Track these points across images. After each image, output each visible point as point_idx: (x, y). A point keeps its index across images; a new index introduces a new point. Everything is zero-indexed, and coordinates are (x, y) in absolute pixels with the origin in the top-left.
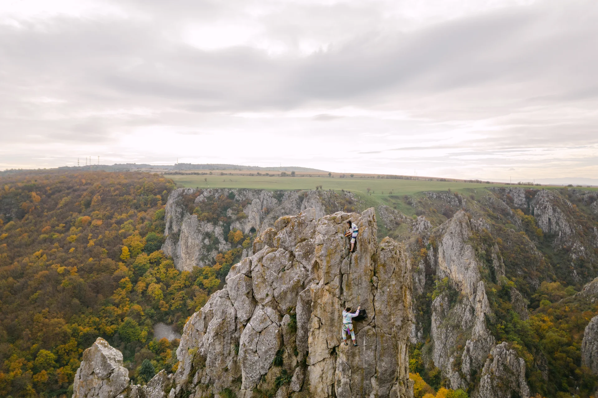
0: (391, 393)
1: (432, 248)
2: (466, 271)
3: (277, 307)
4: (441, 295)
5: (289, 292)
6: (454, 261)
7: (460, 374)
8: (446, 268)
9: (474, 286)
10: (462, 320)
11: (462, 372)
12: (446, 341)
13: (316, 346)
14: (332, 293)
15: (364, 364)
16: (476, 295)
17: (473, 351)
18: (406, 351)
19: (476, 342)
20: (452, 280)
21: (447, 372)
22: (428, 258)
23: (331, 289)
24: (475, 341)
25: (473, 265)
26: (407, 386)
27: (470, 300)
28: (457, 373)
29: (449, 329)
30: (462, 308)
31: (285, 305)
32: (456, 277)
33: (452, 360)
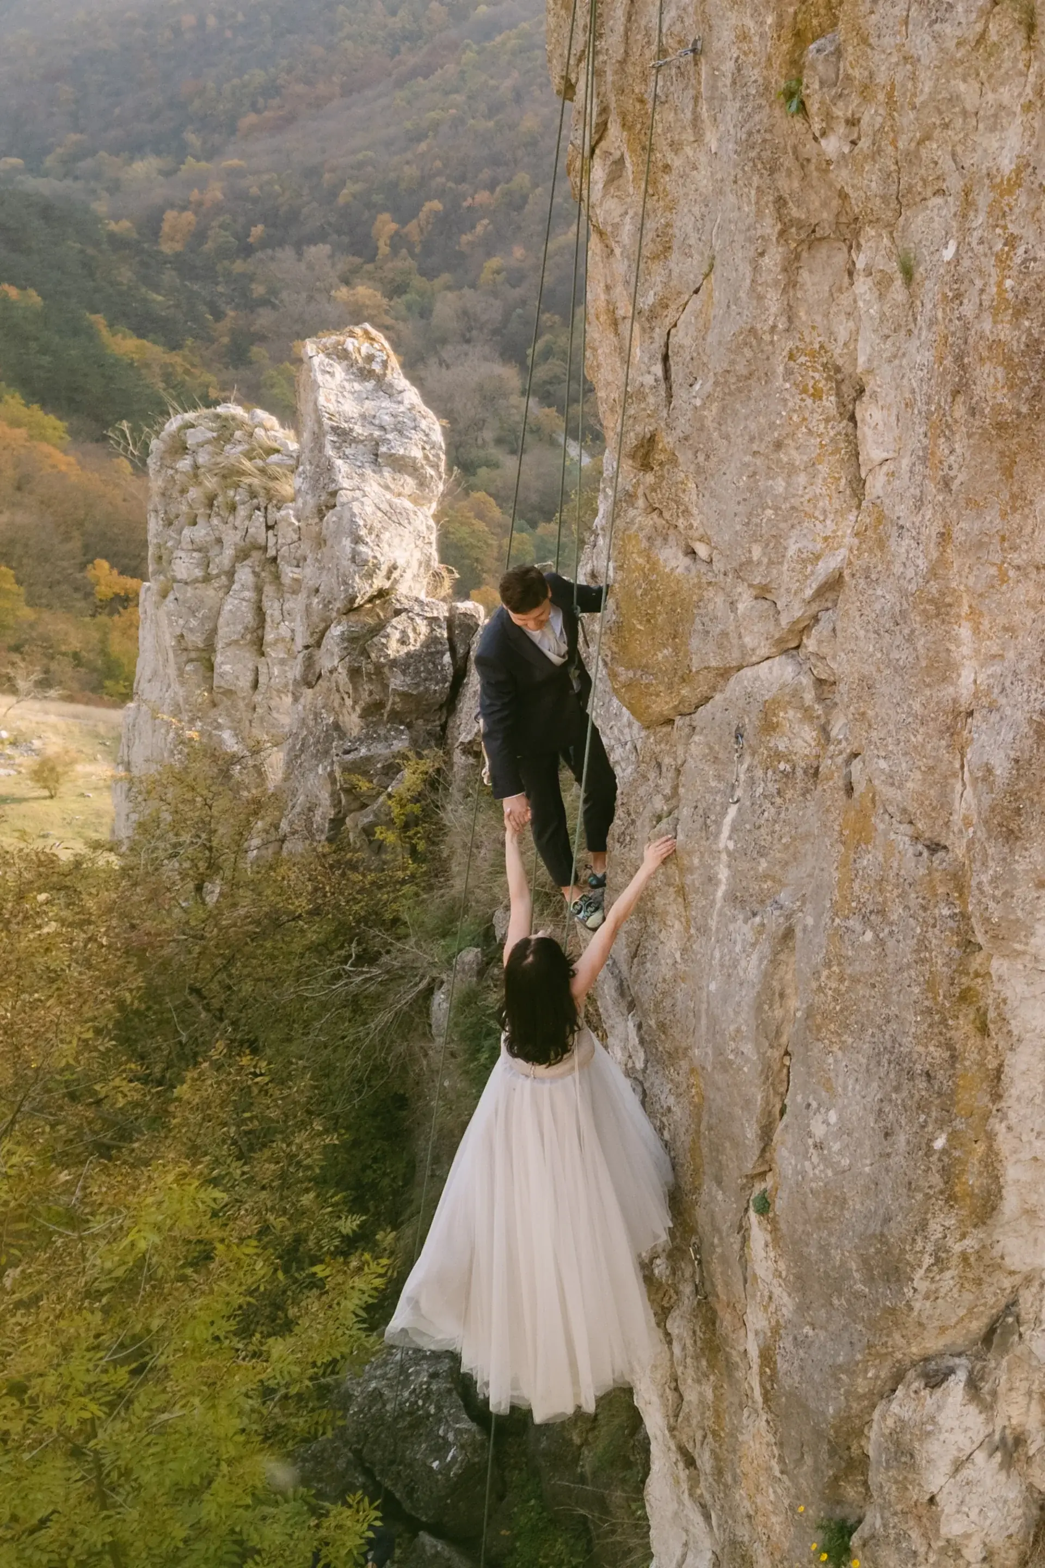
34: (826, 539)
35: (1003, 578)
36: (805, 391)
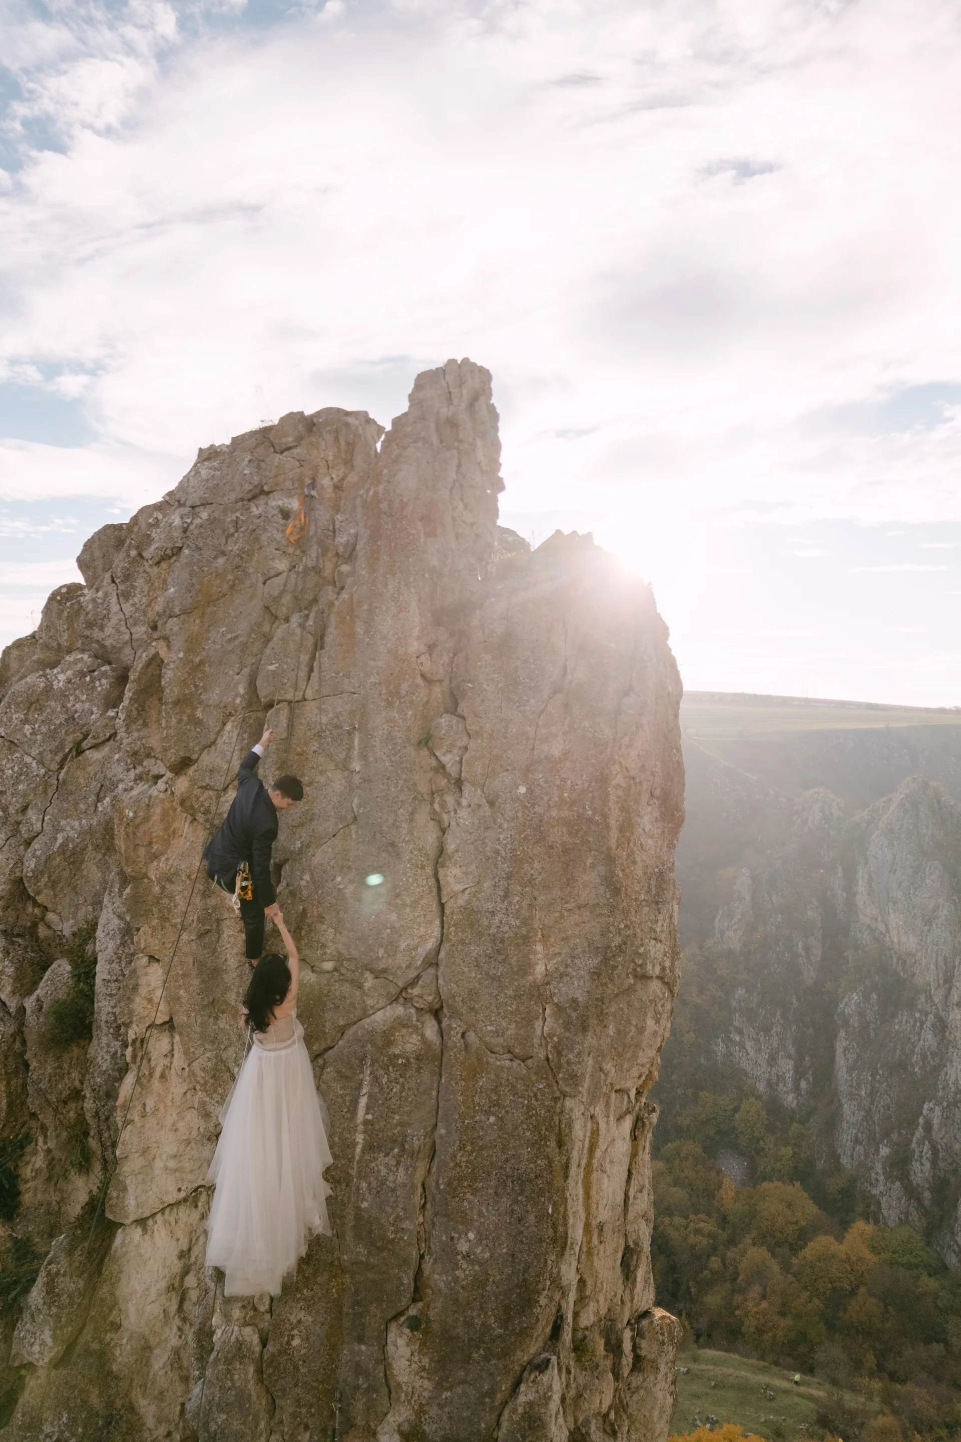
0: (505, 1424)
1: (840, 869)
2: (926, 928)
3: (35, 925)
4: (862, 988)
5: (90, 852)
6: (895, 903)
7: (906, 1188)
8: (876, 919)
9: (946, 964)
10: (913, 1052)
11: (910, 1182)
12: (872, 1103)
13: (151, 1121)
14: (201, 818)
15: (349, 1237)
16: (950, 989)
17: (940, 1130)
18: (634, 1155)
19: (948, 1106)
20: (890, 949)
21: (873, 1181)
22: (829, 893)
23: (197, 792)
24: (945, 1104)
25: (945, 912)
26: (637, 1358)
27: (936, 1000)
28: (898, 1184)
29: (881, 1072)
30: (915, 1021)
31: (75, 914)
32: (899, 943)
33: (885, 1151)
34: (421, 937)
35: (562, 916)
36: (417, 866)
